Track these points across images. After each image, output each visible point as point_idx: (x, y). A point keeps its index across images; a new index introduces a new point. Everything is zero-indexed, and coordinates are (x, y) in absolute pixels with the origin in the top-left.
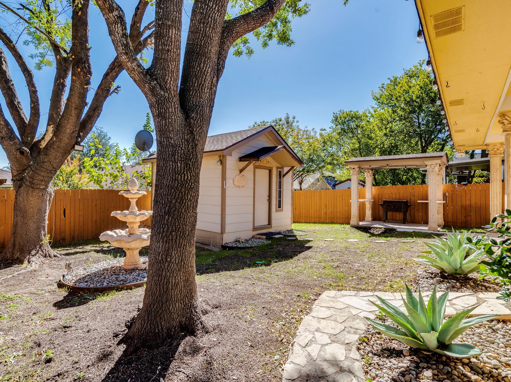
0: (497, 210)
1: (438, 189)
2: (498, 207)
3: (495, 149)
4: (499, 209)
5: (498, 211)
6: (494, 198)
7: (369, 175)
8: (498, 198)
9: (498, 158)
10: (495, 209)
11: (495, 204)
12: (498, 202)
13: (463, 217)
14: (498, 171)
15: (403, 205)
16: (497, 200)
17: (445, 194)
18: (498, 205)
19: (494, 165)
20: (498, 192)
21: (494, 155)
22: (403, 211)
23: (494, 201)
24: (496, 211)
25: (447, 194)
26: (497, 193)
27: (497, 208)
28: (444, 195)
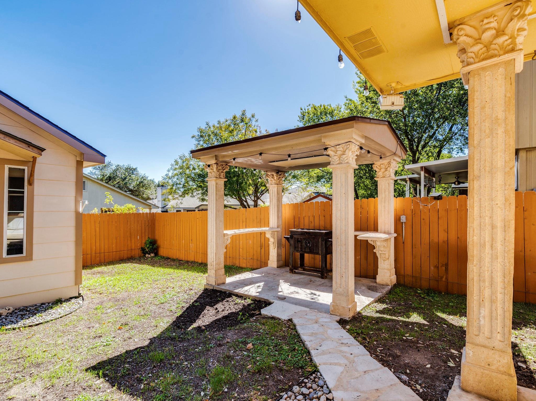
0: (492, 301)
1: (384, 207)
2: (499, 287)
3: (487, 36)
4: (500, 297)
5: (499, 305)
6: (483, 246)
7: (274, 181)
8: (499, 246)
9: (501, 70)
10: (487, 293)
11: (487, 275)
12: (498, 266)
13: (432, 268)
14: (500, 131)
15: (320, 240)
16: (494, 258)
17: (400, 219)
18: (499, 279)
19: (483, 108)
20: (499, 224)
21: (484, 59)
22: (320, 252)
23: (480, 260)
24: (487, 304)
25: (403, 219)
26: (493, 227)
27: (493, 293)
28: (397, 221)
